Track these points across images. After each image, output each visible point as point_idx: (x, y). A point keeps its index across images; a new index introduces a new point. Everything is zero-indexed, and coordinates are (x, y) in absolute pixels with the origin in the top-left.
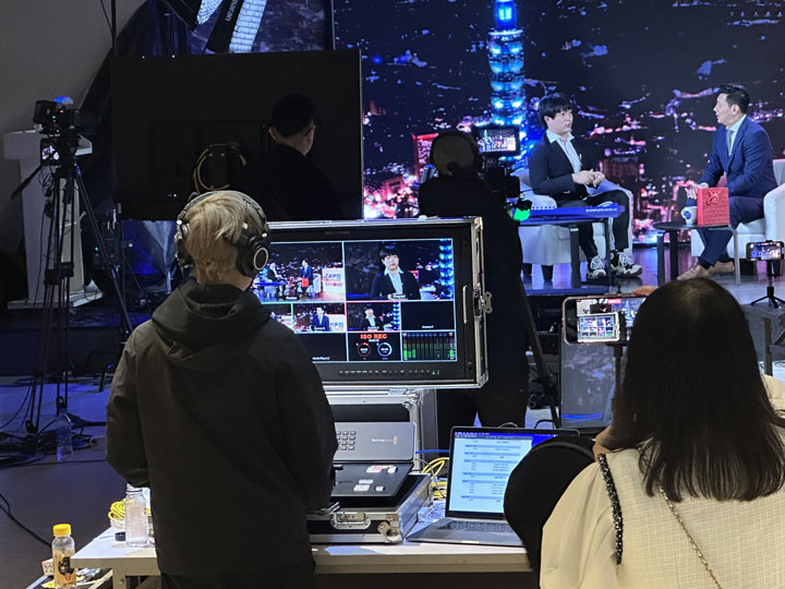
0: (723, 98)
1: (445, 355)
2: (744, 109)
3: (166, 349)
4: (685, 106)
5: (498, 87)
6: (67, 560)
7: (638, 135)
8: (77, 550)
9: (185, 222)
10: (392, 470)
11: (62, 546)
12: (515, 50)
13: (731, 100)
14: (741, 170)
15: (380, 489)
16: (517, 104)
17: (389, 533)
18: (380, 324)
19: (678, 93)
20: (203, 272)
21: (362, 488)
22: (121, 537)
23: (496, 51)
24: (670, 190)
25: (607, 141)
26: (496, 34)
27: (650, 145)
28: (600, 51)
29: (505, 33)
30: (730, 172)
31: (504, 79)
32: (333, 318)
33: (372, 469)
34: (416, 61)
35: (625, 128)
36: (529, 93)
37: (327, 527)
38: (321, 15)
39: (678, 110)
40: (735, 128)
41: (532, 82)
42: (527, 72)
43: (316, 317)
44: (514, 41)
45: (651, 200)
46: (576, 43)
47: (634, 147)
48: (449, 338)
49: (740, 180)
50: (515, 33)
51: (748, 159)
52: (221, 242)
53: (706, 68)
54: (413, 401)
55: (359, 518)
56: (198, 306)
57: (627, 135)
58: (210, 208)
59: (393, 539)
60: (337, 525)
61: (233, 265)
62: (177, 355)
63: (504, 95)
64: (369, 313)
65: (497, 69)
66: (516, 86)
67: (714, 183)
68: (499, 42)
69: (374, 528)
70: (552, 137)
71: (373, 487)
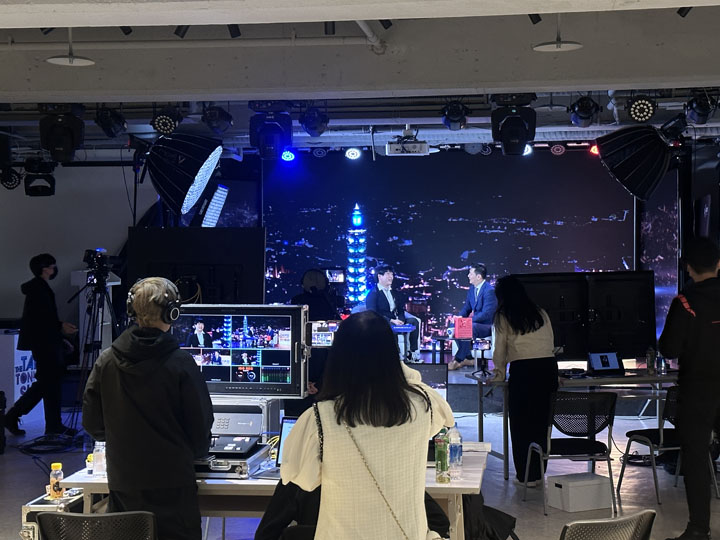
0: (473, 270)
1: (285, 380)
2: (484, 277)
3: (118, 362)
4: (454, 275)
5: (351, 261)
6: (58, 483)
7: (427, 290)
8: (64, 477)
9: (133, 294)
10: (247, 439)
11: (56, 476)
12: (362, 241)
13: (477, 271)
14: (481, 310)
15: (238, 449)
16: (362, 270)
17: (241, 473)
18: (249, 362)
19: (449, 268)
20: (141, 320)
21: (229, 448)
22: (91, 472)
23: (351, 241)
24: (444, 321)
25: (410, 292)
26: (351, 231)
27: (434, 295)
28: (408, 243)
29: (357, 231)
30: (475, 311)
31: (355, 256)
32: (224, 358)
33: (236, 439)
34: (307, 244)
35: (421, 286)
36: (368, 264)
37: (207, 469)
38: (256, 217)
39: (450, 277)
40: (479, 287)
41: (371, 259)
42: (368, 253)
43: (214, 357)
44: (361, 236)
45: (433, 326)
46: (395, 238)
47: (425, 296)
48: (287, 371)
49: (480, 315)
50: (362, 231)
51: (485, 304)
52: (152, 304)
53: (465, 255)
54: (264, 405)
55: (226, 465)
56: (137, 338)
57: (421, 290)
58: (147, 285)
59: (243, 476)
60: (212, 467)
61: (158, 317)
62: (125, 364)
63: (356, 265)
64: (244, 356)
65: (351, 251)
66: (361, 260)
67: (466, 315)
68: (353, 236)
69: (233, 469)
70: (380, 287)
71: (235, 448)
